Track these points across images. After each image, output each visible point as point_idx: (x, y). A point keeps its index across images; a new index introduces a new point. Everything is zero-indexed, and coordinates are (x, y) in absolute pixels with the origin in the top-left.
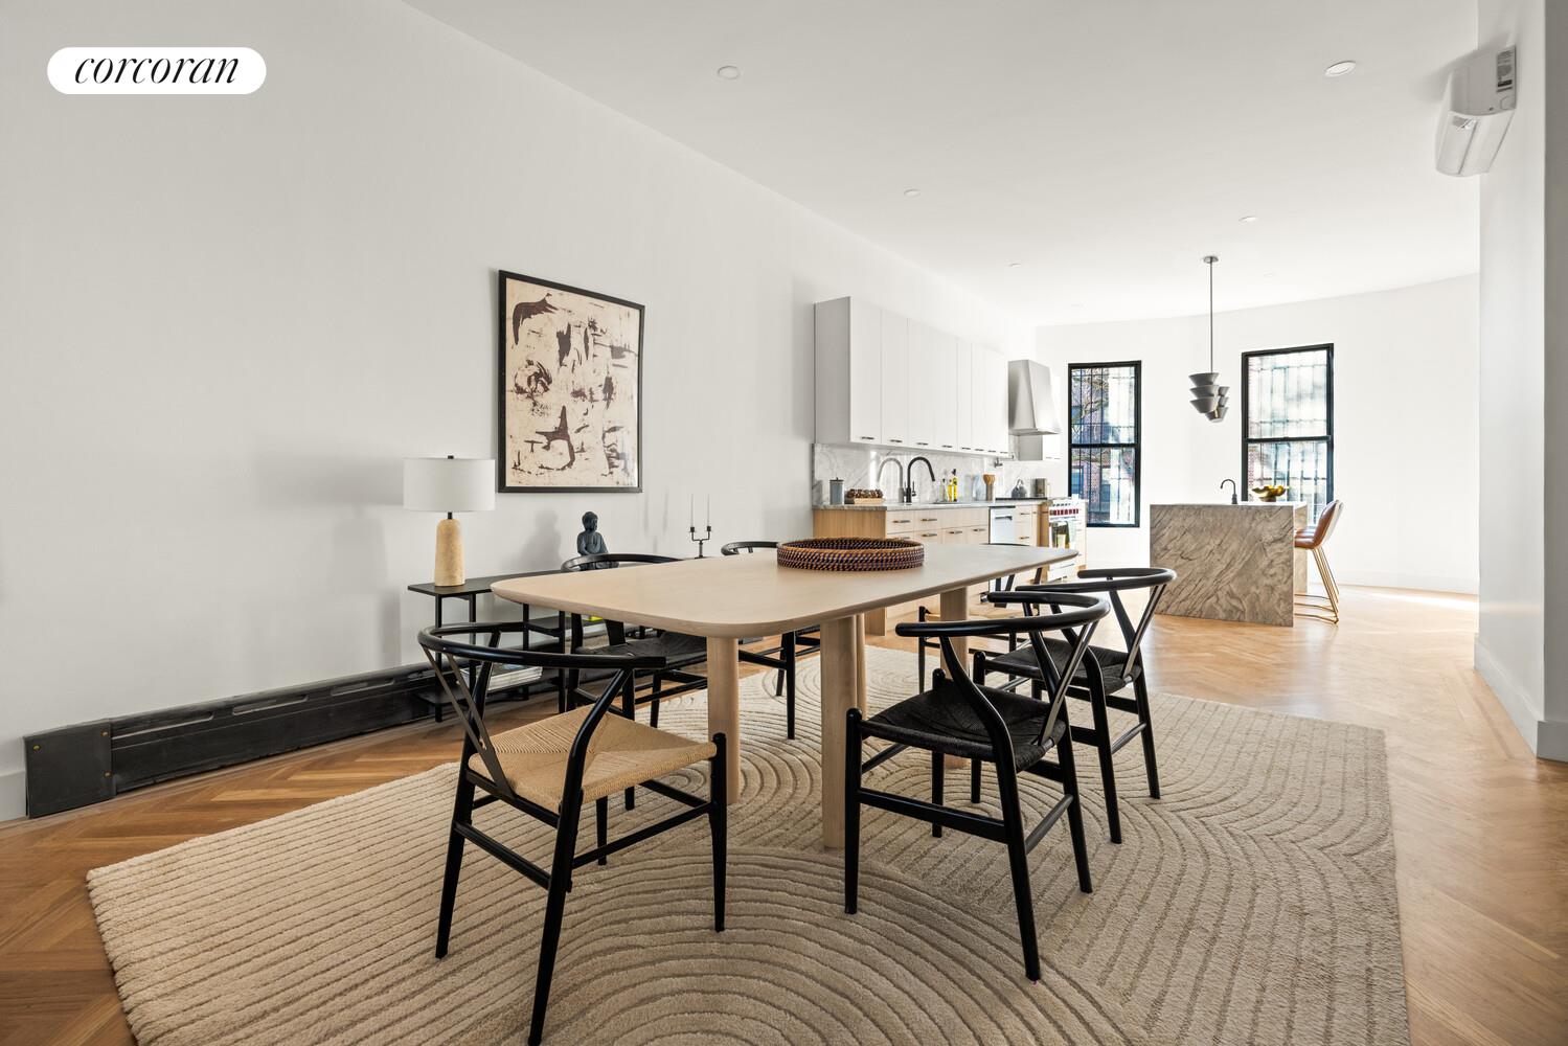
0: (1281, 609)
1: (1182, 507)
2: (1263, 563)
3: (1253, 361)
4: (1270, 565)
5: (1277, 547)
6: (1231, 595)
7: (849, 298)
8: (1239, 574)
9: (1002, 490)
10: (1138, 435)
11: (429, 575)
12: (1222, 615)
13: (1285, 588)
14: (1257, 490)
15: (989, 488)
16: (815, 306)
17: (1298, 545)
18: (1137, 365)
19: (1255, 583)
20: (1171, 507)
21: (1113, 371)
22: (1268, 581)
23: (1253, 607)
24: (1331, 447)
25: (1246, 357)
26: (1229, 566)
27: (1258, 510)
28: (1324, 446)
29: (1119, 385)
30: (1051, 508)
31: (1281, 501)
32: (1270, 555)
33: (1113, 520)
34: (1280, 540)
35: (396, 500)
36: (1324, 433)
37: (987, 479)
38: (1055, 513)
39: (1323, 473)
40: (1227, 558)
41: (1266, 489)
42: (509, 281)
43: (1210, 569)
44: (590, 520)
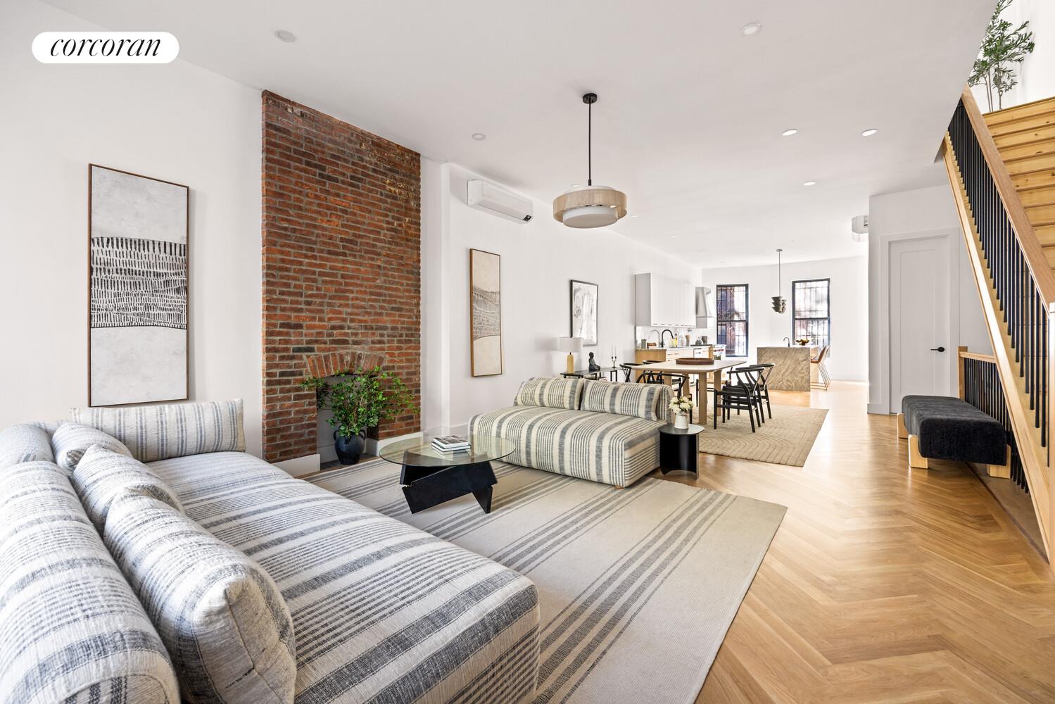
0: (806, 385)
1: (769, 348)
2: (800, 368)
3: (797, 285)
4: (802, 369)
5: (804, 362)
6: (788, 381)
7: (650, 274)
8: (791, 373)
9: (693, 342)
10: (747, 316)
11: (565, 370)
12: (785, 388)
13: (808, 378)
14: (798, 341)
15: (688, 341)
16: (635, 276)
17: (812, 362)
18: (746, 286)
19: (797, 376)
20: (765, 348)
21: (736, 288)
22: (802, 375)
23: (796, 385)
24: (829, 322)
25: (794, 283)
26: (787, 370)
27: (797, 349)
28: (827, 321)
29: (739, 295)
30: (714, 349)
31: (807, 346)
32: (802, 365)
33: (736, 354)
34: (806, 360)
35: (555, 349)
36: (826, 316)
37: (687, 337)
38: (715, 351)
39: (826, 333)
40: (786, 367)
41: (802, 340)
42: (574, 283)
43: (780, 371)
44: (591, 355)
